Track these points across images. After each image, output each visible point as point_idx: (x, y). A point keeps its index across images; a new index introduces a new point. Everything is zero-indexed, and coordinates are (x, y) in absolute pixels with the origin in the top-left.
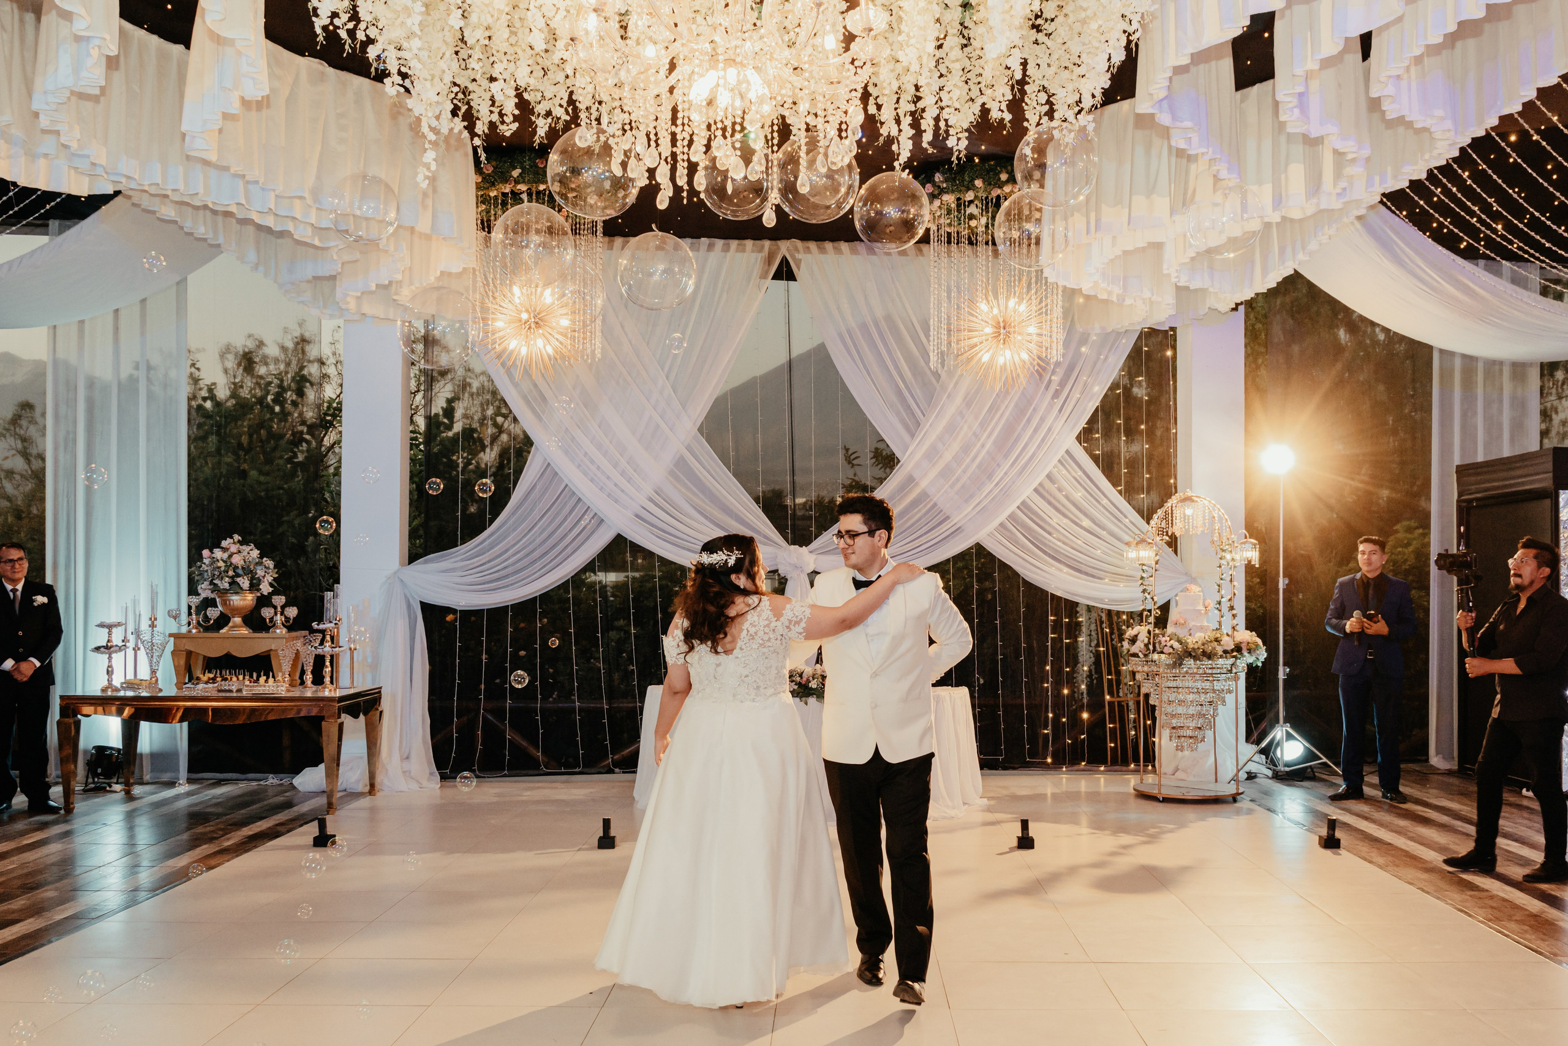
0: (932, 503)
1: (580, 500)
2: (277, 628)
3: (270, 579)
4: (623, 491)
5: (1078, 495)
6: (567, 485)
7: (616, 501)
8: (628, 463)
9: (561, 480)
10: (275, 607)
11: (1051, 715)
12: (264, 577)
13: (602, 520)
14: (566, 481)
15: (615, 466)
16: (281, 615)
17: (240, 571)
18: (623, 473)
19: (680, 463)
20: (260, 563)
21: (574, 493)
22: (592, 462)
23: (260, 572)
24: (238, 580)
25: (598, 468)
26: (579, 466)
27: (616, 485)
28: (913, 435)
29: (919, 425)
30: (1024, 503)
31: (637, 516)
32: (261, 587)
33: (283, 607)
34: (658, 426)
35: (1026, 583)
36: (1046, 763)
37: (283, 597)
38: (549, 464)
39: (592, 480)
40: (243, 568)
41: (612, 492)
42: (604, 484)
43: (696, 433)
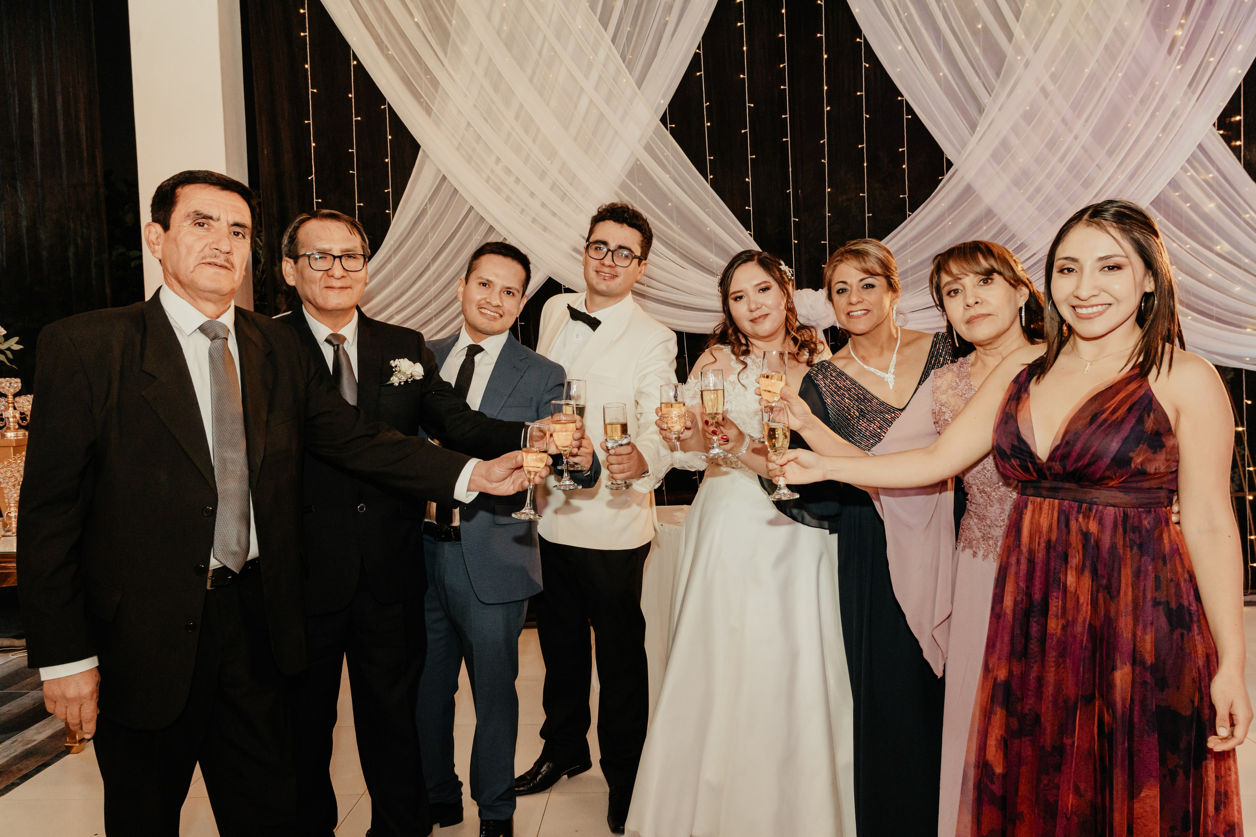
2: (9, 428)
4: (554, 214)
5: (1210, 207)
6: (471, 208)
7: (545, 229)
8: (560, 172)
9: (462, 199)
10: (5, 396)
14: (471, 202)
15: (543, 175)
16: (15, 408)
18: (554, 187)
19: (637, 172)
22: (508, 171)
25: (518, 180)
26: (488, 179)
27: (544, 204)
28: (973, 127)
29: (981, 110)
33: (15, 395)
34: (602, 115)
37: (19, 380)
38: (444, 178)
39: (508, 199)
41: (536, 217)
42: (526, 205)
43: (658, 124)
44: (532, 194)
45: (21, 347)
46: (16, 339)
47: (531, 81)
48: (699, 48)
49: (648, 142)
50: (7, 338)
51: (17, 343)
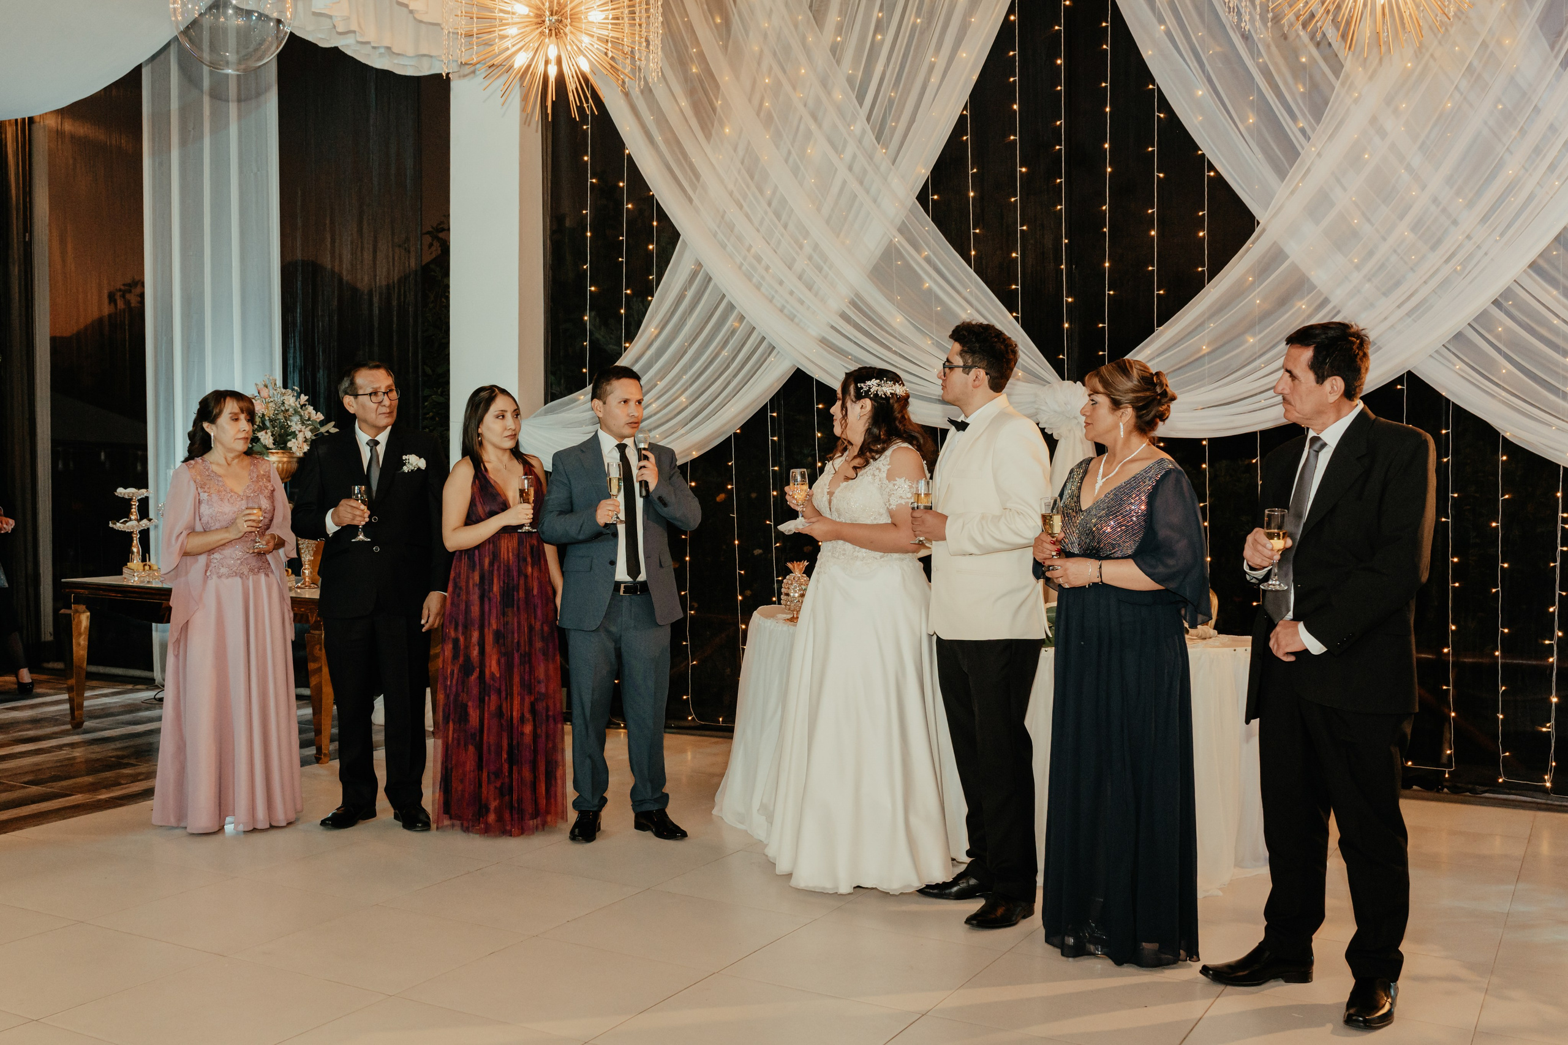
0: (1321, 299)
1: (742, 318)
3: (309, 435)
4: (802, 302)
6: (723, 295)
7: (792, 318)
8: (810, 258)
9: (716, 286)
11: (1554, 700)
12: (300, 431)
13: (774, 348)
14: (723, 289)
15: (791, 265)
17: (268, 424)
18: (801, 276)
19: (890, 253)
20: (296, 412)
21: (731, 307)
22: (759, 259)
23: (295, 425)
24: (261, 435)
25: (767, 269)
26: (740, 268)
27: (791, 293)
28: (1283, 173)
30: (1507, 293)
31: (824, 342)
32: (289, 444)
34: (854, 196)
35: (1511, 447)
36: (1545, 790)
38: (700, 265)
39: (758, 287)
40: (271, 420)
41: (785, 304)
42: (776, 291)
43: (914, 202)
44: (781, 283)
45: (337, 430)
46: (333, 423)
47: (786, 161)
48: (965, 108)
49: (903, 221)
50: (323, 423)
51: (334, 427)
